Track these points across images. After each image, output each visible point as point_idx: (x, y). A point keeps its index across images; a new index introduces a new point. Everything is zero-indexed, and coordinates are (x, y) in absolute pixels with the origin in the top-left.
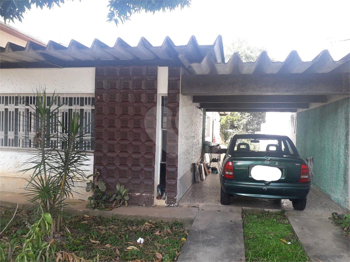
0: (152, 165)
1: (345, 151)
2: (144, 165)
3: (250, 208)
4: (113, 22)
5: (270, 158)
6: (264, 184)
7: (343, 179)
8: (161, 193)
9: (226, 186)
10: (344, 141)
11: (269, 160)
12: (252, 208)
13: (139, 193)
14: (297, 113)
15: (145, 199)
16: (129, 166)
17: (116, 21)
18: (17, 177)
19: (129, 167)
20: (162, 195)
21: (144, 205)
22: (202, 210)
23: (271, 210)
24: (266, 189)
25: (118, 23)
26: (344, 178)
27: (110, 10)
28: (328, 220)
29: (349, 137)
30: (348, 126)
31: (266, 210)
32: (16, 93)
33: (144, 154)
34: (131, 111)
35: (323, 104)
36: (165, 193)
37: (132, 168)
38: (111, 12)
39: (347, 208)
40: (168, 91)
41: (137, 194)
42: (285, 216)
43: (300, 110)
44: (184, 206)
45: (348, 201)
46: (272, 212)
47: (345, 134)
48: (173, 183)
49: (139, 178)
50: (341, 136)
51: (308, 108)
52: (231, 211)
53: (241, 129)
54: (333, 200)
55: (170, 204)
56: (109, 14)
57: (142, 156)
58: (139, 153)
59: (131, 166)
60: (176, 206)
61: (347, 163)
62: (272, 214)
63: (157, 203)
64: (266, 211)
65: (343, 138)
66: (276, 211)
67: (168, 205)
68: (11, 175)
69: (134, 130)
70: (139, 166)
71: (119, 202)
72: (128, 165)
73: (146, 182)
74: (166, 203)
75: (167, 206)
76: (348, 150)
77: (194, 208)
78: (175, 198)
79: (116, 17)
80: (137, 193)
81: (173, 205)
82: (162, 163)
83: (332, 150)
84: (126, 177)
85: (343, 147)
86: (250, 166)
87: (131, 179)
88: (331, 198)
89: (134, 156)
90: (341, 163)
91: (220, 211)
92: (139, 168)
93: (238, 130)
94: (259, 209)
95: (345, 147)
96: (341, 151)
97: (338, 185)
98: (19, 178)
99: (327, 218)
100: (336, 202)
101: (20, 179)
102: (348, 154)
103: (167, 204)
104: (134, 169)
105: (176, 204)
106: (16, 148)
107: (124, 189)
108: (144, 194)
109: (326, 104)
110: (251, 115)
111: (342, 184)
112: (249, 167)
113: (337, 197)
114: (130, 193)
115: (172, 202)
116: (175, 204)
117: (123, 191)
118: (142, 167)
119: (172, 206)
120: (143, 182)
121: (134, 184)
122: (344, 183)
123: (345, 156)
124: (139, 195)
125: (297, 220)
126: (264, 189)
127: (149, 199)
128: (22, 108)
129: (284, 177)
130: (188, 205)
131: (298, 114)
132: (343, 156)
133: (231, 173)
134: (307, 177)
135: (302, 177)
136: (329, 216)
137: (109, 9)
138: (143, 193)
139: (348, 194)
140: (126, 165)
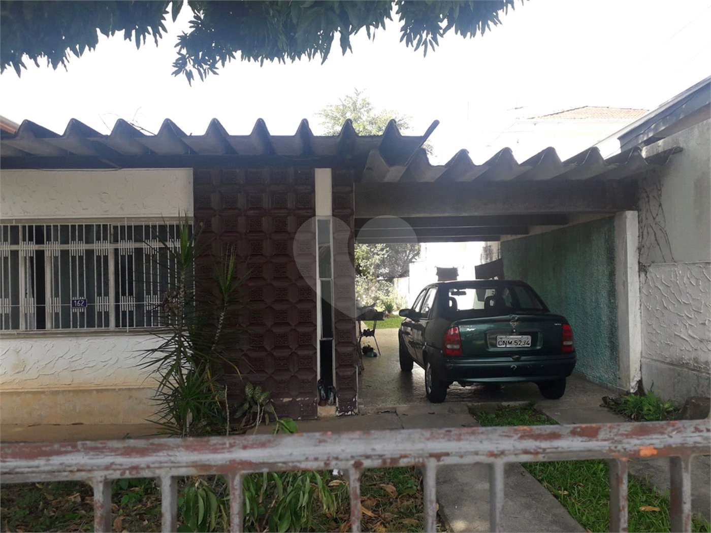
0: (312, 345)
1: (610, 300)
2: (297, 346)
3: (480, 404)
4: (182, 76)
5: (518, 316)
6: (511, 359)
7: (608, 344)
8: (324, 394)
9: (451, 368)
10: (607, 285)
11: (517, 321)
12: (483, 403)
13: (290, 398)
14: (501, 243)
15: (301, 407)
16: (269, 349)
17: (189, 76)
18: (21, 391)
19: (266, 350)
20: (327, 398)
21: (299, 418)
22: (404, 414)
23: (512, 404)
24: (516, 367)
25: (192, 79)
26: (611, 342)
27: (179, 53)
28: (600, 409)
29: (615, 278)
30: (613, 260)
31: (505, 404)
32: (13, 219)
33: (295, 326)
34: (267, 248)
35: (561, 227)
36: (332, 394)
37: (275, 354)
38: (180, 56)
39: (619, 389)
40: (333, 211)
41: (286, 400)
42: (535, 409)
43: (509, 238)
44: (369, 413)
45: (619, 378)
46: (515, 406)
47: (606, 273)
48: (349, 373)
49: (288, 370)
50: (600, 277)
51: (528, 234)
52: (451, 411)
53: (371, 273)
54: (591, 380)
55: (345, 412)
56: (177, 60)
57: (292, 330)
58: (287, 324)
59: (272, 349)
60: (356, 414)
61: (614, 318)
62: (514, 409)
63: (321, 412)
64: (505, 406)
65: (604, 280)
66: (520, 404)
67: (341, 414)
68: (7, 389)
69: (276, 284)
70: (288, 347)
71: (251, 418)
72: (265, 346)
73: (302, 377)
74: (337, 410)
75: (340, 416)
76: (615, 298)
77: (387, 414)
78: (354, 400)
79: (189, 67)
80: (285, 397)
81: (350, 413)
82: (324, 339)
83: (584, 300)
84: (264, 371)
85: (604, 293)
86: (487, 332)
87: (273, 374)
88: (587, 378)
89: (277, 330)
90: (604, 319)
91: (433, 413)
92: (285, 353)
93: (365, 277)
94: (494, 403)
95: (609, 295)
96: (602, 300)
97: (598, 354)
98: (27, 392)
99: (598, 406)
100: (597, 382)
101: (28, 396)
102: (617, 304)
103: (340, 412)
104: (277, 354)
105: (356, 411)
106: (16, 333)
107: (262, 393)
108: (299, 399)
109: (565, 226)
110: (386, 247)
111: (608, 353)
112: (486, 334)
113: (598, 375)
114: (272, 400)
115: (349, 407)
116: (354, 410)
117: (260, 397)
118: (294, 349)
119: (350, 415)
120: (296, 376)
121: (280, 383)
122: (611, 350)
123: (609, 307)
124: (290, 401)
125: (559, 414)
126: (512, 367)
127: (309, 406)
128: (27, 248)
129: (539, 346)
130: (377, 409)
131: (503, 245)
132: (606, 308)
133: (456, 347)
134: (570, 343)
135: (565, 343)
136: (600, 404)
137: (178, 51)
138: (297, 397)
139: (619, 366)
140: (263, 348)
